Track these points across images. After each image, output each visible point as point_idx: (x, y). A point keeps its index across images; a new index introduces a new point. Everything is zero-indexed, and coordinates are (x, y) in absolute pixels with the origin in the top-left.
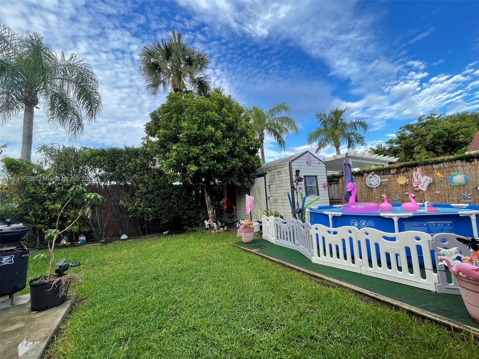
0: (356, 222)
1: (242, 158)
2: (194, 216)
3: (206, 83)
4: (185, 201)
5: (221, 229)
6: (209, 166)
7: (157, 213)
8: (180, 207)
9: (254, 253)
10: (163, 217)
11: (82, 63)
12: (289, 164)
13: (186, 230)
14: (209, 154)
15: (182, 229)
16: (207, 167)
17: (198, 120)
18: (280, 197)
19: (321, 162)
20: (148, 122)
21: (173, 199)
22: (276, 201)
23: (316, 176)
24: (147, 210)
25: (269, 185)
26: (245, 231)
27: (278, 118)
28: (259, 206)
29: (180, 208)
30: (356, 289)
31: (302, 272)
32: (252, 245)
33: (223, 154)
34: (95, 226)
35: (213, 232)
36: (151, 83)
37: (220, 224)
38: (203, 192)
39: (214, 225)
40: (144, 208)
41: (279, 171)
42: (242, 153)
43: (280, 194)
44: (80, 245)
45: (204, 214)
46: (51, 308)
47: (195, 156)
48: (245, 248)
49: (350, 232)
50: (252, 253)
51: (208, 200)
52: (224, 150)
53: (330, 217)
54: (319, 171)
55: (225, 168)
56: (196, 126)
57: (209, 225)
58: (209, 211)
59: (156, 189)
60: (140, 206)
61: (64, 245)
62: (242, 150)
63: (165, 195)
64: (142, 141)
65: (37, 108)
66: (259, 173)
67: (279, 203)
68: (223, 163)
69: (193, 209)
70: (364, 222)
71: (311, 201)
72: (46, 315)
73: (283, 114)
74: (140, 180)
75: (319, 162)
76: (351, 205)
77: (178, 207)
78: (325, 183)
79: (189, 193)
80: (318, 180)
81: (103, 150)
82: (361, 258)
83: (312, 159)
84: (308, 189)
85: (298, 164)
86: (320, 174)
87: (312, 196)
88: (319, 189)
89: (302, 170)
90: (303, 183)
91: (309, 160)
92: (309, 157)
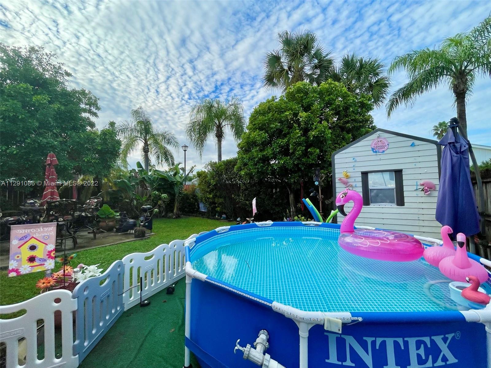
23: (399, 172)
51: (291, 197)
54: (412, 160)
75: (413, 143)
80: (405, 177)
83: (390, 140)
84: (372, 194)
85: (350, 155)
86: (415, 165)
87: (383, 205)
88: (405, 194)
89: (357, 164)
90: (360, 184)
91: (380, 144)
92: (379, 140)
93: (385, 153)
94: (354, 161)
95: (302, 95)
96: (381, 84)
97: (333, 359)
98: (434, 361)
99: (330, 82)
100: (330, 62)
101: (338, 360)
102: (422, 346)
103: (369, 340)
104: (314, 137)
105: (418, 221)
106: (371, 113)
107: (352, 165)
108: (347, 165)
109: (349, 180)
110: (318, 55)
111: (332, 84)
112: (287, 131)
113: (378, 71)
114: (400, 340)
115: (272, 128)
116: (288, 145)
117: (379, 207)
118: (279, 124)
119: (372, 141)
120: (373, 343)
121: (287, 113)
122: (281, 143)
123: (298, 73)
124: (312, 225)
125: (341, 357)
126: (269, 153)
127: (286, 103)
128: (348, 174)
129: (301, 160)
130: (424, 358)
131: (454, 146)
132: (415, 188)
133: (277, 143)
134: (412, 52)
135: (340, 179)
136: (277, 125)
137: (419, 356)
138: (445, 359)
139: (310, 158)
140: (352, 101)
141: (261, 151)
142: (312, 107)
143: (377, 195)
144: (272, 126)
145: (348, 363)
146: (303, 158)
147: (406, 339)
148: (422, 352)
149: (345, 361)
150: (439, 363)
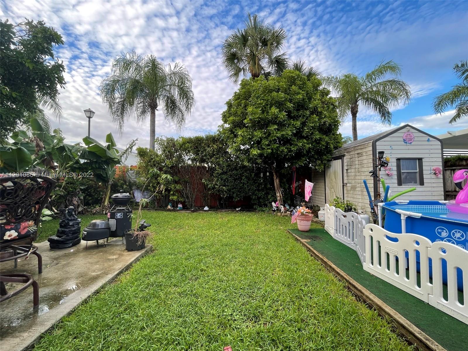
0: (444, 231)
1: (312, 139)
2: (263, 197)
3: (284, 60)
4: (254, 182)
5: (288, 212)
6: (272, 149)
7: (230, 191)
8: (249, 187)
9: (303, 244)
10: (235, 195)
11: (182, 69)
12: (373, 144)
13: (255, 209)
14: (272, 137)
15: (253, 208)
16: (270, 151)
17: (262, 104)
18: (360, 185)
19: (431, 139)
20: (224, 110)
21: (244, 180)
22: (354, 188)
23: (420, 159)
24: (222, 188)
25: (347, 170)
26: (300, 218)
27: (378, 83)
28: (334, 193)
29: (250, 189)
30: (400, 320)
31: (342, 276)
32: (306, 234)
33: (287, 136)
34: (188, 197)
35: (279, 214)
36: (233, 72)
37: (288, 207)
38: (271, 175)
39: (281, 208)
40: (219, 186)
41: (360, 153)
42: (312, 133)
43: (360, 181)
44: (178, 210)
45: (273, 196)
46: (134, 251)
47: (258, 140)
48: (297, 236)
49: (418, 243)
50: (301, 242)
51: (276, 182)
52: (288, 132)
53: (403, 218)
54: (427, 151)
55: (290, 151)
56: (259, 111)
57: (277, 207)
58: (278, 193)
59: (230, 170)
60: (217, 185)
61: (170, 209)
62: (312, 130)
63: (236, 176)
64: (218, 128)
65: (157, 110)
66: (336, 155)
67: (357, 192)
68: (288, 146)
69: (262, 190)
70: (459, 232)
71: (402, 193)
72: (130, 254)
73: (388, 76)
74: (217, 162)
75: (429, 139)
76: (461, 203)
77: (248, 188)
78: (438, 169)
79: (257, 175)
80: (424, 164)
81: (190, 139)
82: (431, 281)
83: (415, 135)
84: (403, 176)
85: (388, 143)
86: (430, 155)
87: (411, 185)
88: (425, 176)
89: (393, 152)
90: (395, 168)
91: (409, 137)
92: (408, 133)
93: (412, 144)
94: (391, 148)
105: (431, 196)
107: (389, 152)
119: (404, 133)
132: (429, 172)
143: (406, 178)
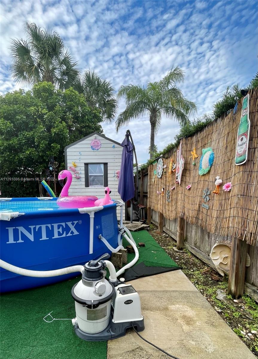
12: (65, 151)
19: (116, 145)
23: (106, 164)
78: (119, 172)
83: (102, 142)
84: (91, 179)
85: (77, 150)
86: (114, 160)
87: (96, 186)
88: (109, 179)
89: (82, 157)
90: (83, 172)
91: (96, 144)
92: (96, 141)
93: (99, 150)
94: (80, 154)
95: (47, 94)
96: (111, 103)
97: (11, 241)
98: (67, 234)
99: (72, 90)
100: (76, 73)
101: (14, 241)
102: (61, 227)
103: (32, 227)
104: (55, 133)
105: (114, 196)
106: (101, 124)
107: (78, 157)
108: (75, 157)
109: (77, 169)
110: (66, 62)
111: (73, 92)
112: (32, 125)
113: (110, 93)
114: (49, 226)
115: (18, 120)
116: (34, 138)
117: (94, 188)
118: (25, 117)
119: (91, 141)
120: (35, 228)
121: (32, 108)
122: (27, 135)
123: (48, 74)
124: (46, 200)
125: (16, 238)
126: (15, 143)
127: (31, 98)
128: (76, 164)
129: (45, 153)
130: (61, 233)
131: (127, 147)
132: (113, 175)
133: (23, 135)
134: (131, 86)
135: (70, 168)
136: (22, 118)
137: (59, 232)
138: (72, 233)
139: (52, 151)
140: (87, 110)
141: (7, 140)
142: (55, 108)
143: (93, 180)
144: (18, 117)
145: (20, 241)
146: (47, 151)
147: (52, 225)
148: (60, 230)
149: (18, 240)
150: (69, 234)
